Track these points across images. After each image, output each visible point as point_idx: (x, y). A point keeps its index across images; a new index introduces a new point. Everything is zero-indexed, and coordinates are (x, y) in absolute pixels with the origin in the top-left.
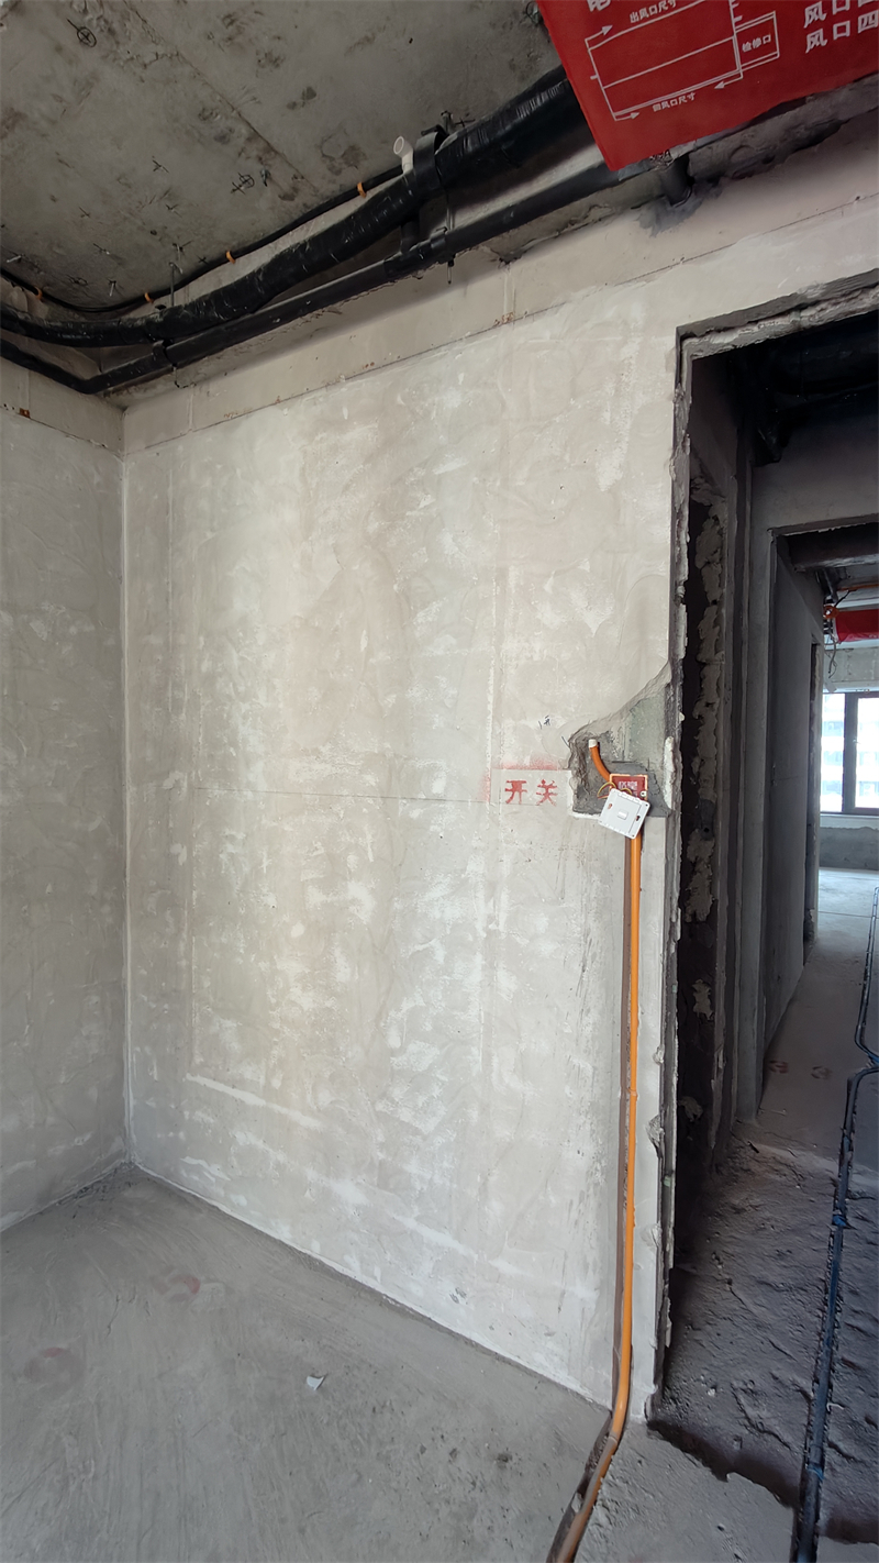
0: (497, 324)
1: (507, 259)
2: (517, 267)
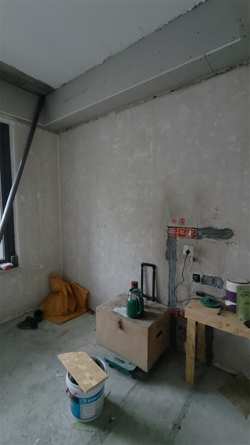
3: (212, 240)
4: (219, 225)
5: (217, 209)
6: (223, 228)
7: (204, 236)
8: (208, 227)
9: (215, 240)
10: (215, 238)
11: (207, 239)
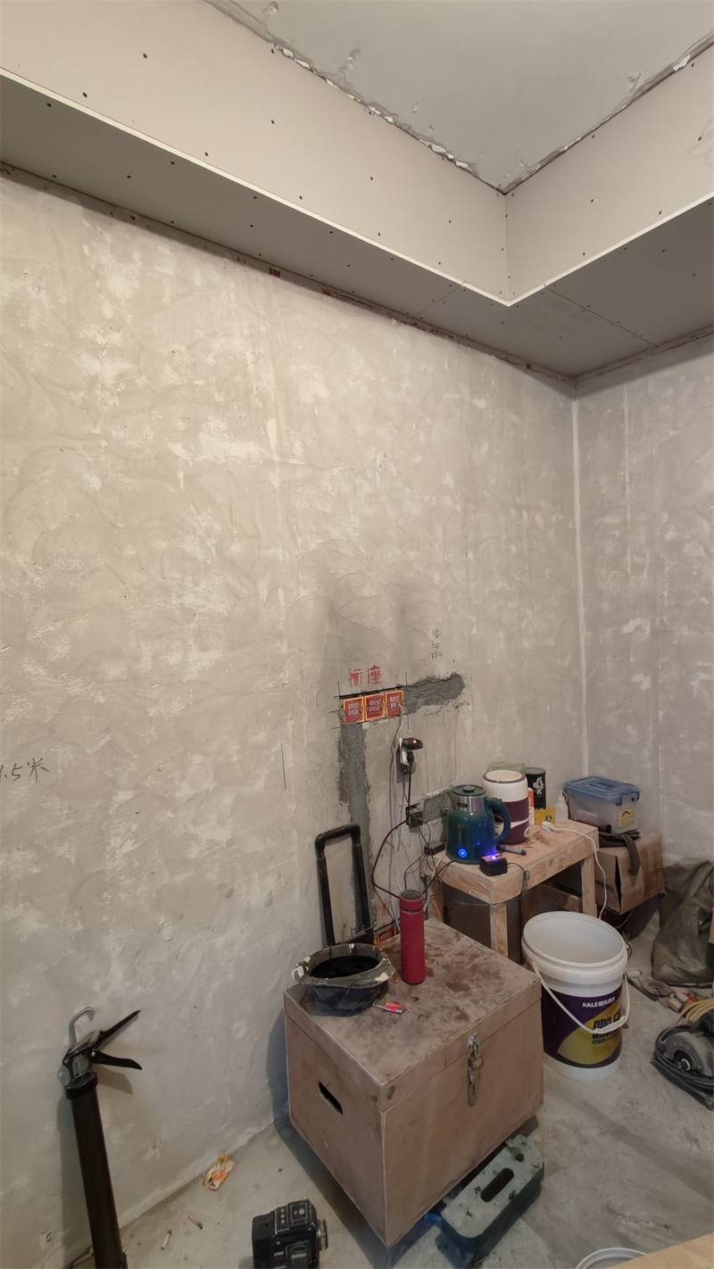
3: (434, 708)
4: (443, 671)
5: (437, 635)
6: (449, 676)
7: (420, 701)
8: (424, 677)
9: (438, 707)
10: (437, 703)
11: (424, 708)
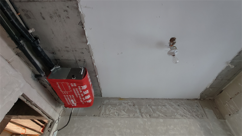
0: (6, 60)
1: (17, 54)
2: (17, 57)
